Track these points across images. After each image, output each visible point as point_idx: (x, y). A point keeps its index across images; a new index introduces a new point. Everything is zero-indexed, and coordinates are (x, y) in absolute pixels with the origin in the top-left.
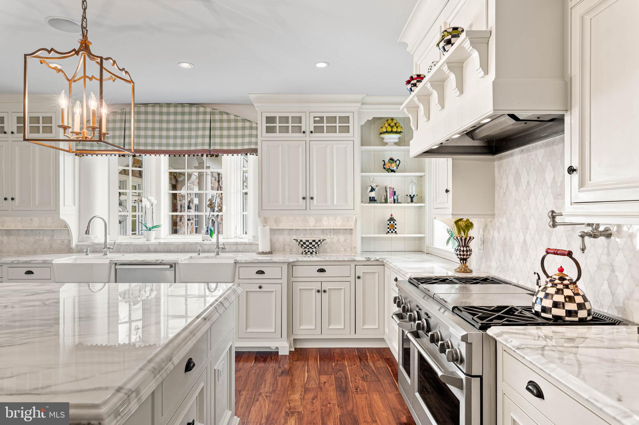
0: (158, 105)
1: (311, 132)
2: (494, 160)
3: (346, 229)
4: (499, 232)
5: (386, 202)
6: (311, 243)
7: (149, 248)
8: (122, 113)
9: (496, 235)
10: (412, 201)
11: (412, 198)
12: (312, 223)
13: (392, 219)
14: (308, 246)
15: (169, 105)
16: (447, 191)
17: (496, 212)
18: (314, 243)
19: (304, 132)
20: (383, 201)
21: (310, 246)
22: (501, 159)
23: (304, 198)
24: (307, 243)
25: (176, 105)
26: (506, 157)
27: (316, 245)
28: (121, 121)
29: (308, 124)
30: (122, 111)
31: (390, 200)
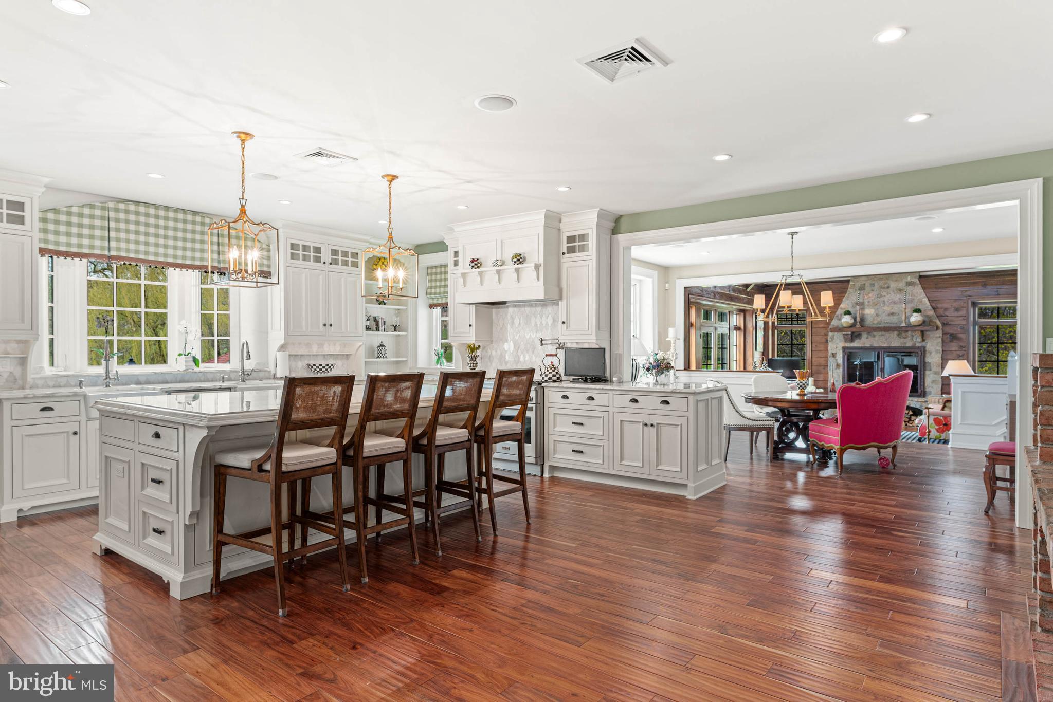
0: (153, 206)
1: (331, 264)
2: (492, 308)
3: (343, 355)
4: (496, 352)
5: (378, 329)
6: (324, 367)
7: (138, 379)
8: (103, 208)
9: (494, 353)
10: (395, 330)
11: (395, 327)
12: (315, 350)
13: (382, 345)
14: (321, 370)
15: (167, 208)
16: (470, 326)
17: (494, 339)
18: (327, 367)
19: (324, 263)
20: (375, 329)
21: (324, 370)
22: (499, 308)
23: (325, 325)
24: (321, 367)
25: (176, 210)
26: (502, 308)
27: (329, 369)
28: (102, 218)
29: (326, 256)
30: (104, 205)
31: (381, 328)
